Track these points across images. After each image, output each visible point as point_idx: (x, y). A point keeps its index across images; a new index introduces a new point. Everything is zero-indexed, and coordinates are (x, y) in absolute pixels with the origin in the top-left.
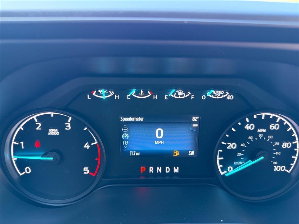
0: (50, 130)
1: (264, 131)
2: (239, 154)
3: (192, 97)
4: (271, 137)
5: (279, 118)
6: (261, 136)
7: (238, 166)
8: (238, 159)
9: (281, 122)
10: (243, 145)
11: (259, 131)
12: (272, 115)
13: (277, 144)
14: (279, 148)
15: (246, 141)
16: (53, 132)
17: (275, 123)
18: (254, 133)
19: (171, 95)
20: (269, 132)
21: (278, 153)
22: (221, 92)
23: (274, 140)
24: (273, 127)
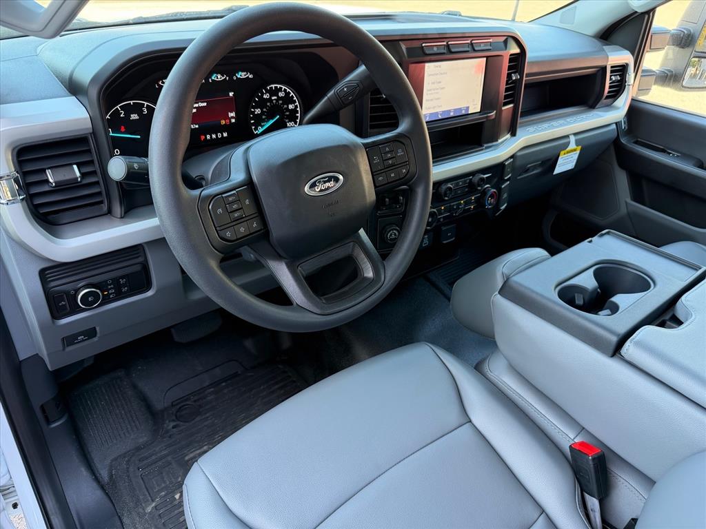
0: (132, 116)
1: (276, 98)
2: (264, 117)
3: (227, 78)
4: (280, 102)
5: (284, 87)
6: (274, 101)
7: (264, 125)
8: (264, 121)
9: (285, 90)
10: (265, 110)
11: (273, 98)
12: (279, 86)
13: (285, 106)
14: (287, 109)
15: (266, 106)
16: (134, 117)
17: (281, 91)
18: (270, 100)
19: (213, 78)
20: (279, 98)
21: (288, 113)
22: (245, 73)
23: (283, 104)
24: (281, 94)
